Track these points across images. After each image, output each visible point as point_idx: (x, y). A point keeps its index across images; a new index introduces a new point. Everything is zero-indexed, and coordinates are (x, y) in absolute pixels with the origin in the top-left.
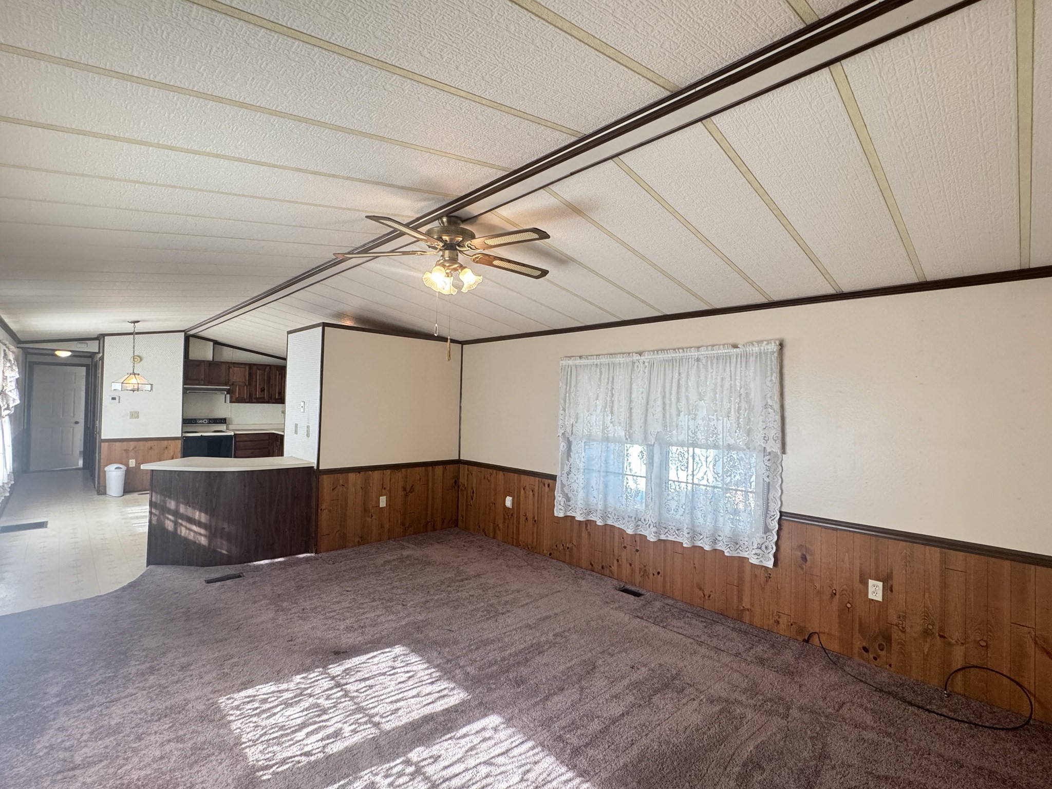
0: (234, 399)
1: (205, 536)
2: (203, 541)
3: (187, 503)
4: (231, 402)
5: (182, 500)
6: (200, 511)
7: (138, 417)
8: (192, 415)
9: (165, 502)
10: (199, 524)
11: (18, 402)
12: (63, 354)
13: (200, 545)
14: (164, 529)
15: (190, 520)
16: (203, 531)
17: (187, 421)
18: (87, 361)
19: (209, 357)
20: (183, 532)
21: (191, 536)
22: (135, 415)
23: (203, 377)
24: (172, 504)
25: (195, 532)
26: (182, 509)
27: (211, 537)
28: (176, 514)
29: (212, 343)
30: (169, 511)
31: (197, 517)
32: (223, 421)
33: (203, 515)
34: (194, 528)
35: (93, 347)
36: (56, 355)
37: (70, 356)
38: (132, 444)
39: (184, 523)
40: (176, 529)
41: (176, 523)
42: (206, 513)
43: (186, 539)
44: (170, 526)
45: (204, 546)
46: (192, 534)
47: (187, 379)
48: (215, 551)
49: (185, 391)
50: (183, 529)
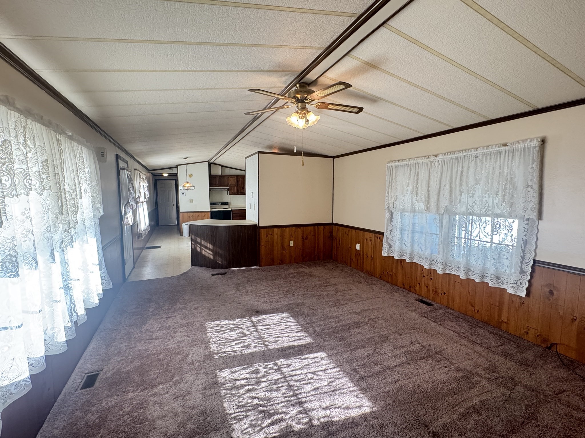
0: (231, 193)
1: (212, 255)
2: (211, 257)
3: (204, 240)
4: (230, 194)
5: (202, 238)
6: (210, 244)
7: (192, 202)
8: (214, 201)
9: (196, 239)
10: (209, 249)
11: (149, 196)
12: (166, 175)
13: (210, 259)
14: (197, 251)
15: (206, 247)
16: (211, 253)
17: (212, 204)
18: (175, 178)
19: (219, 173)
20: (204, 252)
21: (207, 255)
22: (191, 201)
23: (217, 183)
24: (199, 240)
25: (208, 253)
26: (203, 242)
27: (214, 256)
28: (200, 244)
29: (220, 166)
30: (198, 243)
31: (208, 246)
32: (227, 204)
33: (211, 245)
34: (208, 251)
35: (174, 171)
36: (163, 176)
37: (168, 176)
38: (191, 214)
39: (204, 249)
40: (201, 251)
41: (201, 248)
42: (212, 245)
43: (205, 256)
44: (199, 249)
45: (212, 260)
46: (207, 253)
47: (211, 184)
48: (216, 262)
49: (210, 190)
50: (204, 251)
